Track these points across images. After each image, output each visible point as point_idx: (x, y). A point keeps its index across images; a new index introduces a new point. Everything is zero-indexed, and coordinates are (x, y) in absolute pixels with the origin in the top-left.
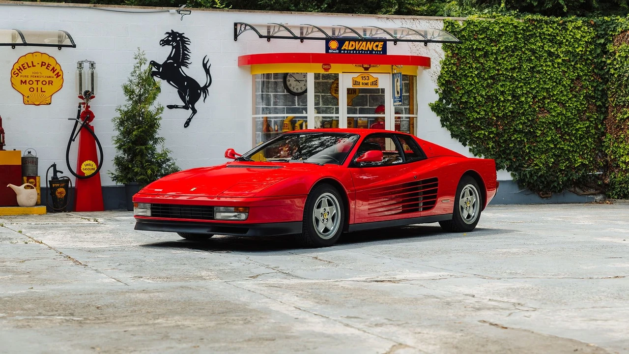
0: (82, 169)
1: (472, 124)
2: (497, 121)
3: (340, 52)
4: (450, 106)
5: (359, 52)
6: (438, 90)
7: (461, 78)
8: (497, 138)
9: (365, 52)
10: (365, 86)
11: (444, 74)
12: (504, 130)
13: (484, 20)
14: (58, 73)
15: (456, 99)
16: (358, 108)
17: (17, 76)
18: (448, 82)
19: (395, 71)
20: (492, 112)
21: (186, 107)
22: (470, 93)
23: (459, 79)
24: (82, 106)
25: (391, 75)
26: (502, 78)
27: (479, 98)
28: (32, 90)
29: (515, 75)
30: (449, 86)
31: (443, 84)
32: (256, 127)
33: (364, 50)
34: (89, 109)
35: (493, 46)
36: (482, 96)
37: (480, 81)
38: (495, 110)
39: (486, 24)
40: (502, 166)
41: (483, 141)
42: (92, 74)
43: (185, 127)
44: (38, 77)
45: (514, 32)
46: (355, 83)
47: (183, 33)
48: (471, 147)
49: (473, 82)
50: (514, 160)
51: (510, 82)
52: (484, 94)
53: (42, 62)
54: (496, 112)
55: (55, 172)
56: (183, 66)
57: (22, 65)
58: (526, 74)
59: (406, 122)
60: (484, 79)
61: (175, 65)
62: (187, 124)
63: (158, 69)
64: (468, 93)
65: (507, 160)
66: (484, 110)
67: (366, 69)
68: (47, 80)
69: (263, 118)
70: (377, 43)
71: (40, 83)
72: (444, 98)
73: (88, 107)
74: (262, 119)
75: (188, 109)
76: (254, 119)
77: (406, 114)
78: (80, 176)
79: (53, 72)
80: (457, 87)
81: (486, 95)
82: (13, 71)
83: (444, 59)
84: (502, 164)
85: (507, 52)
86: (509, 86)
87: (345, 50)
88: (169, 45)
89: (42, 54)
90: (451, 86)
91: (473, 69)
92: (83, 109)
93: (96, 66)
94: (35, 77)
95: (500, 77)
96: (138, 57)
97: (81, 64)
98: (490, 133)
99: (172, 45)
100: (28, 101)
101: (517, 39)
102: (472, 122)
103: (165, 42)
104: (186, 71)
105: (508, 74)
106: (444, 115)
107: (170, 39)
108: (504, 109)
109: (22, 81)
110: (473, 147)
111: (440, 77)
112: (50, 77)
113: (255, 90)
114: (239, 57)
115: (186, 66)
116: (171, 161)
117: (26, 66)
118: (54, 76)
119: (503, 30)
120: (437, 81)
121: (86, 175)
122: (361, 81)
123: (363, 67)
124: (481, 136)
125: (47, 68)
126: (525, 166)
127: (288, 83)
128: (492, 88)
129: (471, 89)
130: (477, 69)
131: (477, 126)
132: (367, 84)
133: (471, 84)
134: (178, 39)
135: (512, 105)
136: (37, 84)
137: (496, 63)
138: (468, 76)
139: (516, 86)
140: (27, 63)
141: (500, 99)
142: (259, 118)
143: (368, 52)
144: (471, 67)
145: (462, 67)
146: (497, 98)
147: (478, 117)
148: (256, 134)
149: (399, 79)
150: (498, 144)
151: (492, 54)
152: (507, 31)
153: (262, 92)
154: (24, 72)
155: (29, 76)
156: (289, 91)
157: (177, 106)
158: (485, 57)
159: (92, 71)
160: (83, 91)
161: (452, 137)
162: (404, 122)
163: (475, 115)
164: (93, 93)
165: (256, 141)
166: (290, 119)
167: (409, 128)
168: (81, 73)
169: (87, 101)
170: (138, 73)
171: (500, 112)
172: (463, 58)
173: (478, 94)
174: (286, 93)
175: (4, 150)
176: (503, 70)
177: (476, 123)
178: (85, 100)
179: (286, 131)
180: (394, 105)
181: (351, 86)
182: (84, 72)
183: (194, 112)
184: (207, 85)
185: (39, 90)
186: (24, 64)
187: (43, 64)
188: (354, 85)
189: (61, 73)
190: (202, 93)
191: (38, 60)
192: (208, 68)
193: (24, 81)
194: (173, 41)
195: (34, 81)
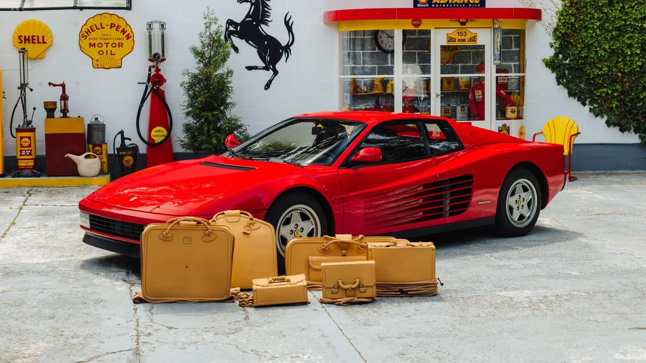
0: (152, 135)
1: (592, 82)
2: (623, 77)
3: (430, 6)
4: (567, 62)
5: (453, 6)
6: (553, 44)
8: (622, 97)
9: (459, 6)
10: (462, 42)
11: (561, 26)
12: (631, 87)
14: (129, 34)
15: (574, 54)
16: (460, 65)
17: (85, 39)
18: (565, 35)
19: (496, 26)
20: (616, 67)
21: (266, 68)
22: (590, 47)
23: (578, 31)
24: (152, 69)
25: (492, 29)
26: (629, 29)
27: (601, 52)
28: (101, 53)
29: (645, 25)
30: (566, 39)
31: (559, 38)
32: (344, 87)
33: (458, 4)
34: (160, 73)
36: (605, 50)
37: (604, 33)
38: (621, 65)
40: (627, 128)
41: (605, 100)
42: (163, 36)
43: (266, 89)
44: (107, 39)
46: (451, 39)
48: (592, 107)
49: (594, 35)
50: (643, 121)
51: (639, 33)
52: (607, 48)
53: (112, 24)
54: (622, 68)
55: (123, 139)
56: (262, 24)
57: (91, 27)
59: (515, 80)
60: (607, 31)
61: (254, 23)
62: (268, 86)
63: (236, 28)
64: (588, 46)
65: (634, 121)
66: (607, 66)
67: (463, 24)
68: (117, 42)
69: (351, 78)
71: (109, 45)
72: (560, 53)
73: (158, 70)
74: (350, 80)
75: (268, 70)
76: (341, 79)
77: (515, 73)
78: (150, 143)
79: (124, 34)
80: (575, 41)
81: (610, 48)
82: (81, 33)
83: (561, 8)
84: (628, 126)
86: (638, 38)
87: (436, 3)
88: (247, 2)
89: (111, 15)
90: (568, 40)
91: (594, 20)
92: (153, 72)
93: (167, 26)
94: (105, 39)
95: (628, 28)
96: (208, 17)
97: (150, 25)
98: (614, 91)
100: (97, 65)
102: (593, 79)
104: (267, 29)
105: (637, 24)
106: (560, 71)
108: (632, 64)
109: (90, 44)
110: (594, 107)
111: (556, 30)
112: (120, 39)
113: (342, 47)
114: (324, 13)
115: (266, 24)
116: (243, 128)
117: (94, 27)
118: (124, 38)
120: (552, 34)
121: (156, 142)
122: (457, 37)
123: (459, 22)
124: (604, 95)
125: (116, 30)
127: (380, 40)
128: (617, 40)
129: (591, 42)
130: (599, 19)
131: (598, 83)
132: (464, 40)
133: (592, 37)
135: (641, 60)
136: (107, 47)
137: (623, 12)
138: (589, 28)
140: (95, 25)
141: (627, 53)
142: (348, 79)
143: (464, 6)
144: (592, 18)
145: (582, 17)
146: (624, 51)
147: (600, 73)
148: (344, 96)
149: (499, 34)
150: (624, 103)
153: (349, 50)
154: (93, 35)
155: (98, 39)
156: (380, 48)
157: (256, 67)
158: (609, 6)
159: (162, 32)
160: (153, 54)
161: (569, 97)
162: (513, 80)
163: (596, 71)
164: (163, 56)
165: (344, 102)
166: (379, 80)
167: (519, 86)
168: (151, 35)
169: (157, 64)
170: (208, 34)
171: (626, 67)
172: (583, 8)
173: (600, 48)
174: (377, 51)
175: (68, 117)
176: (631, 20)
177: (597, 80)
178: (155, 63)
179: (377, 92)
180: (494, 64)
181: (445, 43)
182: (154, 33)
183: (276, 73)
184: (289, 44)
185: (109, 53)
186: (92, 26)
187: (112, 26)
188: (449, 41)
189: (131, 35)
190: (284, 52)
191: (107, 21)
192: (290, 25)
193: (92, 44)
195: (103, 44)
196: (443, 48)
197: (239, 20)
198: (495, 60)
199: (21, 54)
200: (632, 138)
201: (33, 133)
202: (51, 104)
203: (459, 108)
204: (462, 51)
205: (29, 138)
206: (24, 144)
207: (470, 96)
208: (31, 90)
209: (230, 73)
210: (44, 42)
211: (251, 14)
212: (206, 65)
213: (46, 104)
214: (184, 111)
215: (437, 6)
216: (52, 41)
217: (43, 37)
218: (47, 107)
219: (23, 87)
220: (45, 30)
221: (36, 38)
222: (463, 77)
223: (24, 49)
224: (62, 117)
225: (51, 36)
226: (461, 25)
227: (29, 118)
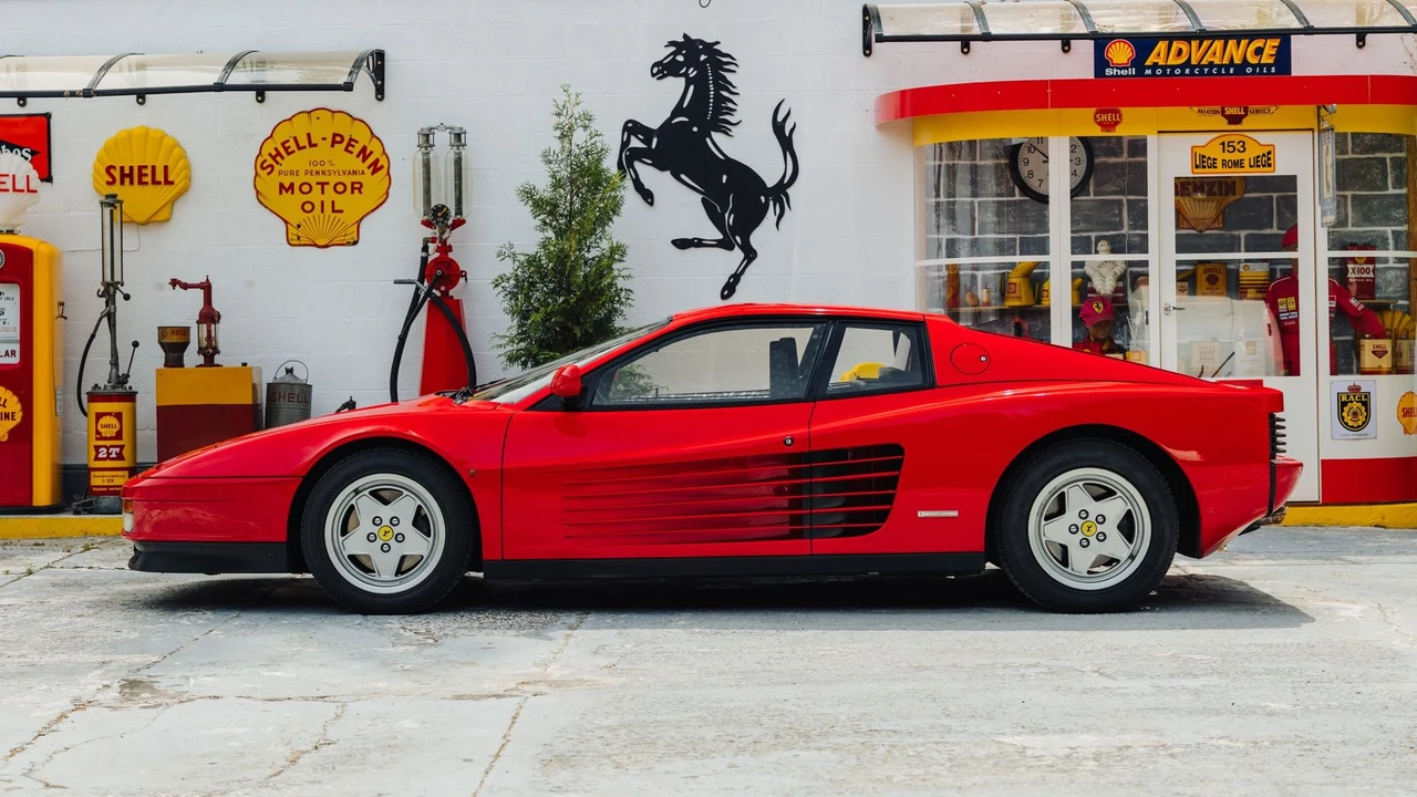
3: (1140, 73)
5: (1201, 72)
9: (1219, 71)
10: (1233, 169)
14: (377, 160)
16: (1243, 234)
17: (269, 174)
19: (1325, 123)
21: (726, 244)
24: (432, 247)
25: (1316, 134)
28: (308, 207)
32: (931, 291)
33: (1217, 66)
34: (450, 255)
42: (458, 162)
43: (724, 298)
44: (324, 173)
46: (1202, 161)
47: (718, 43)
53: (335, 135)
56: (715, 131)
57: (283, 144)
59: (1398, 273)
61: (695, 130)
62: (729, 291)
63: (647, 141)
68: (348, 180)
70: (1258, 43)
71: (329, 189)
73: (445, 248)
75: (731, 249)
76: (921, 272)
77: (1396, 249)
79: (364, 161)
82: (260, 160)
87: (1155, 66)
88: (677, 75)
89: (333, 112)
92: (433, 255)
93: (468, 139)
94: (317, 173)
97: (428, 136)
99: (686, 75)
100: (299, 238)
103: (664, 69)
107: (680, 58)
109: (282, 186)
112: (355, 172)
113: (924, 190)
114: (878, 98)
115: (726, 132)
117: (292, 144)
118: (366, 171)
122: (1220, 156)
123: (1223, 113)
125: (346, 150)
127: (1024, 170)
132: (1238, 164)
134: (703, 58)
136: (323, 192)
140: (295, 139)
142: (940, 268)
143: (1232, 71)
149: (1330, 147)
153: (938, 195)
154: (288, 163)
155: (302, 173)
156: (1027, 190)
157: (700, 240)
159: (456, 154)
160: (432, 207)
162: (1393, 273)
164: (459, 211)
166: (1023, 269)
167: (1409, 289)
168: (428, 160)
169: (442, 233)
170: (565, 153)
174: (1017, 197)
175: (218, 365)
178: (437, 231)
179: (1016, 303)
180: (1323, 225)
181: (1187, 171)
182: (435, 156)
183: (750, 255)
184: (786, 181)
185: (328, 207)
186: (288, 141)
187: (336, 139)
188: (1197, 167)
189: (383, 162)
190: (771, 203)
191: (323, 129)
192: (787, 134)
193: (287, 186)
194: (687, 64)
195: (313, 184)
196: (1183, 187)
197: (654, 124)
198: (1324, 214)
199: (107, 211)
201: (128, 405)
202: (175, 333)
203: (1241, 348)
204: (1246, 195)
205: (119, 416)
206: (105, 432)
208: (127, 297)
209: (617, 251)
210: (168, 182)
211: (685, 106)
212: (562, 235)
213: (162, 331)
214: (502, 351)
215: (1159, 72)
216: (189, 178)
217: (166, 168)
218: (165, 341)
219: (110, 290)
220: (171, 152)
221: (149, 171)
222: (1251, 260)
223: (114, 196)
224: (201, 366)
225: (187, 167)
226: (1230, 123)
227: (122, 370)
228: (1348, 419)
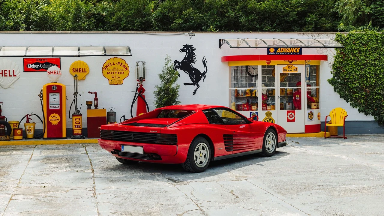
2: (366, 88)
3: (275, 54)
4: (339, 81)
5: (286, 54)
6: (332, 72)
7: (345, 65)
8: (366, 98)
9: (289, 54)
10: (289, 72)
11: (336, 63)
12: (370, 93)
13: (359, 33)
14: (127, 68)
15: (343, 77)
16: (287, 83)
17: (105, 70)
18: (338, 68)
19: (307, 63)
20: (363, 83)
21: (194, 84)
23: (344, 66)
24: (139, 85)
26: (369, 65)
28: (113, 77)
29: (376, 63)
30: (339, 70)
31: (335, 69)
32: (232, 93)
34: (142, 86)
35: (364, 47)
36: (357, 75)
38: (365, 82)
39: (360, 35)
41: (358, 99)
42: (144, 68)
43: (193, 94)
44: (116, 70)
45: (376, 39)
46: (285, 70)
47: (192, 45)
48: (351, 103)
49: (352, 68)
50: (376, 110)
51: (374, 67)
53: (118, 63)
54: (366, 84)
55: (125, 119)
56: (192, 62)
57: (108, 64)
58: (383, 62)
60: (358, 66)
61: (188, 62)
62: (194, 93)
63: (179, 64)
64: (349, 73)
65: (372, 110)
66: (359, 83)
67: (291, 62)
68: (121, 71)
70: (296, 49)
71: (117, 73)
72: (335, 76)
73: (142, 85)
74: (234, 90)
75: (195, 85)
76: (230, 90)
77: (314, 86)
79: (124, 68)
80: (343, 70)
81: (360, 74)
82: (103, 67)
83: (336, 55)
84: (369, 112)
85: (372, 50)
86: (373, 69)
87: (278, 53)
89: (119, 58)
92: (139, 87)
93: (146, 64)
95: (368, 64)
96: (167, 59)
97: (138, 63)
98: (362, 95)
99: (186, 52)
100: (111, 83)
101: (377, 43)
102: (352, 89)
103: (182, 50)
104: (194, 65)
105: (372, 62)
106: (336, 85)
107: (185, 48)
108: (370, 82)
109: (108, 73)
110: (352, 103)
111: (333, 65)
112: (122, 70)
113: (230, 74)
114: (222, 57)
115: (194, 63)
118: (124, 70)
119: (370, 38)
120: (332, 67)
122: (288, 69)
123: (289, 61)
124: (357, 97)
125: (121, 65)
126: (382, 113)
127: (249, 70)
128: (363, 70)
129: (351, 71)
130: (354, 60)
131: (354, 91)
132: (291, 71)
133: (351, 69)
134: (189, 48)
135: (375, 80)
137: (366, 56)
138: (350, 64)
139: (377, 69)
140: (110, 63)
141: (368, 76)
143: (291, 54)
144: (351, 59)
145: (346, 59)
146: (366, 76)
147: (355, 86)
148: (231, 98)
149: (309, 68)
150: (367, 101)
151: (363, 52)
152: (372, 39)
153: (234, 75)
154: (109, 68)
155: (112, 70)
156: (249, 74)
157: (189, 84)
158: (359, 53)
160: (139, 77)
161: (340, 98)
162: (313, 90)
163: (353, 85)
164: (144, 78)
165: (231, 101)
166: (249, 90)
167: (316, 93)
170: (167, 67)
171: (368, 83)
172: (347, 54)
173: (355, 74)
174: (247, 76)
175: (98, 109)
176: (370, 60)
177: (354, 90)
178: (140, 82)
179: (248, 96)
180: (306, 82)
181: (282, 72)
182: (139, 67)
183: (198, 86)
184: (205, 72)
185: (117, 77)
189: (128, 68)
190: (202, 76)
191: (116, 61)
192: (205, 63)
194: (186, 49)
195: (114, 72)
196: (281, 75)
198: (306, 80)
199: (75, 78)
200: (371, 118)
201: (81, 117)
202: (90, 102)
203: (287, 104)
204: (288, 75)
205: (79, 119)
206: (77, 122)
207: (293, 97)
208: (80, 95)
209: (178, 86)
212: (165, 83)
213: (87, 102)
214: (156, 106)
215: (279, 54)
216: (89, 71)
217: (85, 69)
218: (88, 104)
219: (76, 94)
220: (86, 66)
221: (81, 70)
222: (289, 88)
223: (77, 75)
224: (95, 109)
225: (89, 69)
226: (290, 63)
227: (79, 109)
228: (310, 117)
